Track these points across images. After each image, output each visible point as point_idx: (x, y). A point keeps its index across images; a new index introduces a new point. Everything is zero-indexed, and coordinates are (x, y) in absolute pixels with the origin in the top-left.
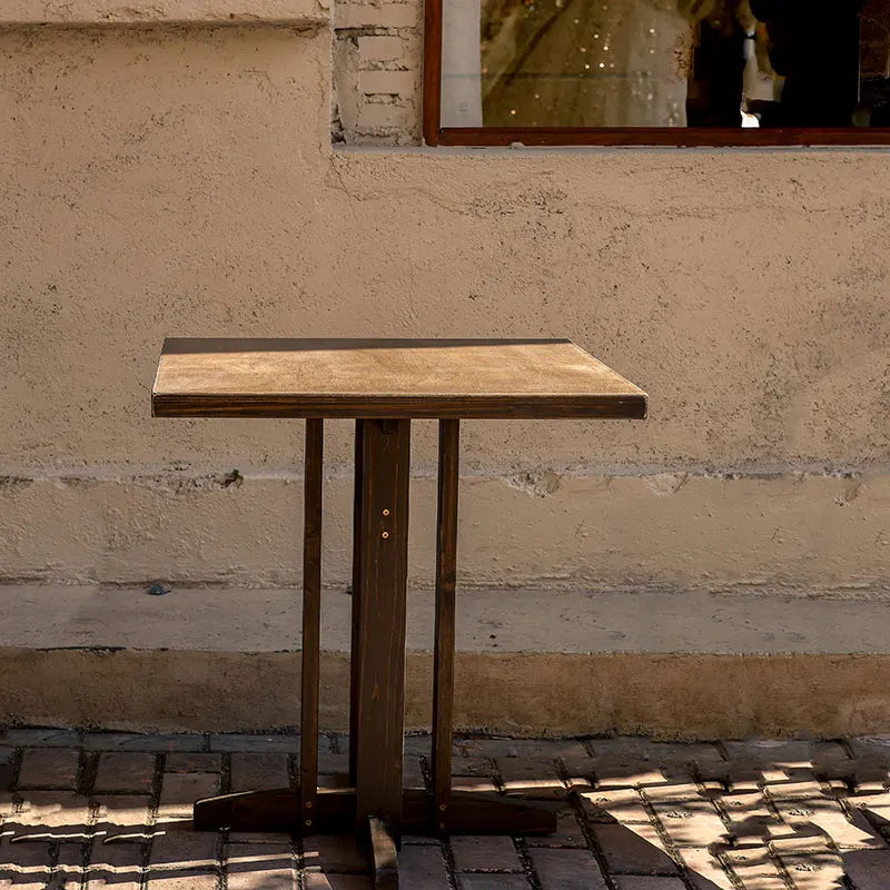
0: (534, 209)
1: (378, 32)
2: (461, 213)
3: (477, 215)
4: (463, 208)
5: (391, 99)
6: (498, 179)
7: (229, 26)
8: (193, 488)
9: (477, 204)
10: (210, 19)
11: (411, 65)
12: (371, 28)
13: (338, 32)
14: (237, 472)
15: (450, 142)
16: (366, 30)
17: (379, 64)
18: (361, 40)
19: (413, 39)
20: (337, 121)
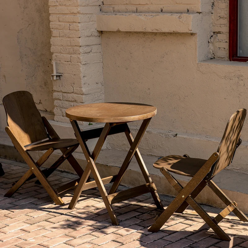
0: (237, 79)
1: (221, 33)
2: (223, 79)
3: (226, 79)
4: (223, 77)
5: (224, 49)
6: (229, 71)
7: (174, 33)
8: (168, 137)
9: (225, 77)
10: (170, 32)
11: (228, 41)
12: (220, 32)
13: (214, 33)
14: (177, 134)
15: (234, 60)
16: (219, 33)
17: (221, 41)
18: (218, 35)
19: (228, 35)
20: (214, 54)
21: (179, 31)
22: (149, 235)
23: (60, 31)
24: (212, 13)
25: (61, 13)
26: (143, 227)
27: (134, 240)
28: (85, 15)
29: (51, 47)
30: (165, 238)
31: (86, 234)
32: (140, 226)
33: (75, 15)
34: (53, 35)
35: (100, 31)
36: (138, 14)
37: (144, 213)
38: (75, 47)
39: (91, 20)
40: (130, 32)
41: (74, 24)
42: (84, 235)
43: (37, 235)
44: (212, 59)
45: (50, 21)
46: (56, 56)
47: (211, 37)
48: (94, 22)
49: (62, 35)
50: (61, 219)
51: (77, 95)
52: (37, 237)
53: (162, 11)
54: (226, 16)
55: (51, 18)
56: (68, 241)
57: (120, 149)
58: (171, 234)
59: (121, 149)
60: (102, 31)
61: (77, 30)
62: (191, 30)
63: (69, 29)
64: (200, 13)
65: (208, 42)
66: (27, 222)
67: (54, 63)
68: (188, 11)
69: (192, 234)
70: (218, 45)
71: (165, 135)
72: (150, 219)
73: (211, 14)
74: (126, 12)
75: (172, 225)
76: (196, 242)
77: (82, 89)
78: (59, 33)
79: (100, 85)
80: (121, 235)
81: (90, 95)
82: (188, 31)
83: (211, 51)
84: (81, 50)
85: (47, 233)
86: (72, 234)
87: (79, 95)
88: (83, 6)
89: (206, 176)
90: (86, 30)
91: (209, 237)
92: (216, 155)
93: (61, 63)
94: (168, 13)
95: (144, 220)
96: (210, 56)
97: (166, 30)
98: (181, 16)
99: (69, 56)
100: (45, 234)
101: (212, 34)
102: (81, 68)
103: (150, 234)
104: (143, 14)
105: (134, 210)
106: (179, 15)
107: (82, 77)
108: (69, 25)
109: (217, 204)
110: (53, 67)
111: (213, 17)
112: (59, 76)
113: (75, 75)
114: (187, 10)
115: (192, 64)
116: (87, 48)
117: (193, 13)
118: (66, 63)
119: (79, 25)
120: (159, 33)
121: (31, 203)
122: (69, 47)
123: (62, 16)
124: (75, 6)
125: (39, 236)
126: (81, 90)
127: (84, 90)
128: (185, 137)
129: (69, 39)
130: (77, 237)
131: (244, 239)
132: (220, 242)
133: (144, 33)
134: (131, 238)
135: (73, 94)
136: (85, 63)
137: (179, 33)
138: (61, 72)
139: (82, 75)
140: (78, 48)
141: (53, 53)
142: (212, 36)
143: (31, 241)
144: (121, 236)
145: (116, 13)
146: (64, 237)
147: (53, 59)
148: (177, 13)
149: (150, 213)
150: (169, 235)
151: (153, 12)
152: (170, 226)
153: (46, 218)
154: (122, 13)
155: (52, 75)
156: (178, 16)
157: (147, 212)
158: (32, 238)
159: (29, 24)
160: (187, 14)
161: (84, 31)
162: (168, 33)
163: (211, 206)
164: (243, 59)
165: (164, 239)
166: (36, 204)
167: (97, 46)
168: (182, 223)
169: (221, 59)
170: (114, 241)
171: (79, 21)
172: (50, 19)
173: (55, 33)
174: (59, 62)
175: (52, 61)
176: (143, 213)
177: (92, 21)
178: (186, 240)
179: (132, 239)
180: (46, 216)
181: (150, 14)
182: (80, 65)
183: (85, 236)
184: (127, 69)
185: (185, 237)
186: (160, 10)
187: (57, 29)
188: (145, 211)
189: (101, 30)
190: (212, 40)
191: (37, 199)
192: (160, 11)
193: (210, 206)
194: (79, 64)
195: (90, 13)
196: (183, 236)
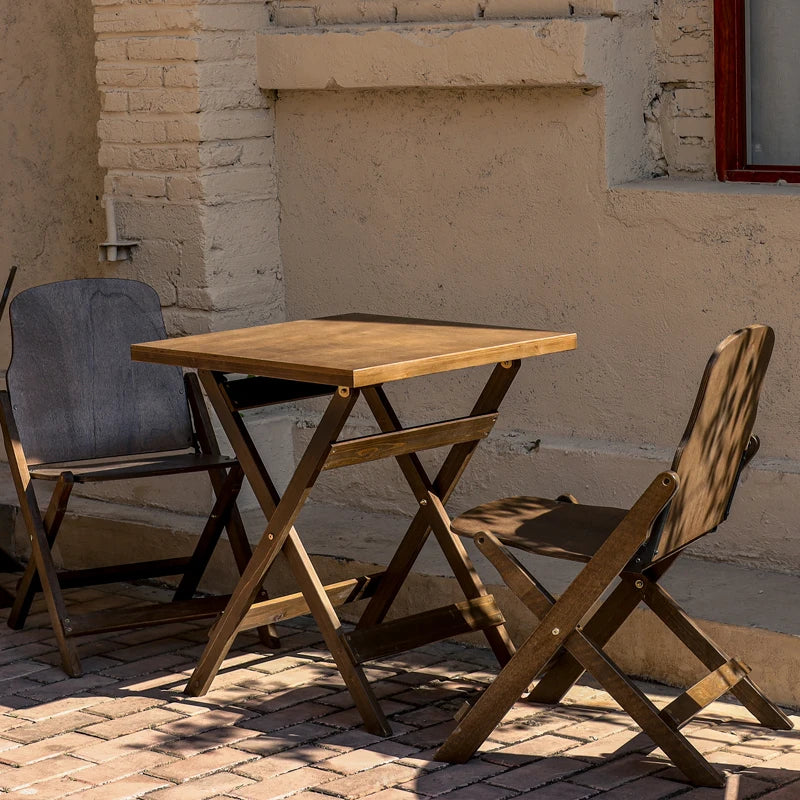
0: (744, 240)
1: (689, 85)
2: (695, 240)
3: (705, 242)
4: (695, 236)
5: (699, 141)
6: (717, 213)
7: (523, 88)
8: (508, 451)
9: (704, 233)
10: (510, 83)
11: (712, 113)
12: (684, 82)
13: (664, 85)
14: (539, 441)
15: (734, 178)
16: (681, 84)
17: (689, 112)
18: (677, 92)
19: (713, 91)
20: (663, 158)
21: (542, 81)
22: (437, 770)
23: (131, 91)
24: (655, 18)
25: (136, 29)
26: (417, 747)
27: (386, 788)
28: (218, 34)
29: (102, 150)
30: (493, 781)
31: (219, 772)
32: (406, 744)
33: (182, 35)
34: (107, 107)
35: (272, 90)
36: (399, 27)
37: (424, 706)
38: (183, 146)
39: (239, 52)
40: (373, 91)
41: (181, 65)
42: (208, 775)
43: (45, 773)
44: (658, 175)
45: (96, 60)
46: (117, 179)
47: (655, 99)
48: (246, 61)
49: (137, 106)
50: (131, 725)
51: (190, 314)
52: (44, 780)
53: (482, 14)
54: (704, 27)
55: (99, 49)
56: (155, 791)
57: (339, 501)
58: (515, 767)
59: (344, 501)
60: (276, 91)
61: (189, 84)
62: (583, 75)
63: (163, 85)
64: (612, 16)
65: (645, 119)
66: (9, 735)
67: (108, 203)
68: (572, 12)
69: (589, 769)
70: (676, 127)
71: (498, 446)
72: (441, 723)
73: (652, 22)
74: (358, 23)
75: (520, 742)
76: (602, 792)
77: (208, 290)
78: (128, 99)
79: (268, 280)
80: (341, 773)
81: (236, 313)
82: (570, 78)
83: (656, 150)
84: (204, 155)
85: (80, 769)
86: (167, 770)
87: (196, 314)
88: (210, 4)
89: (635, 557)
90: (221, 85)
91: (650, 774)
92: (666, 482)
93: (135, 202)
94: (503, 19)
95: (421, 728)
96: (651, 167)
97: (498, 78)
98: (548, 27)
99: (163, 176)
100: (73, 771)
101: (659, 90)
102: (203, 219)
103: (442, 768)
104: (417, 26)
105: (388, 696)
106: (539, 24)
107: (206, 250)
108: (160, 69)
109: (680, 673)
110: (106, 223)
111: (659, 33)
112: (128, 248)
113: (182, 243)
114: (568, 9)
115: (589, 194)
116: (225, 148)
117: (589, 15)
118: (152, 201)
119: (197, 68)
120: (471, 88)
121: (27, 678)
122: (164, 147)
123: (136, 40)
124: (182, 5)
125: (50, 778)
126: (205, 296)
127: (215, 293)
128: (567, 449)
129: (162, 119)
130: (187, 780)
131: (773, 781)
132: (688, 790)
133: (422, 93)
134: (372, 782)
135: (175, 311)
136: (218, 200)
137: (542, 87)
138: (135, 235)
139: (206, 242)
140: (193, 147)
141: (107, 169)
142: (657, 98)
143: (22, 792)
144: (340, 776)
145: (323, 27)
146: (138, 781)
147: (108, 188)
148: (534, 18)
149: (445, 706)
150: (506, 771)
151: (449, 18)
152: (512, 745)
153: (78, 723)
154: (345, 27)
155: (101, 246)
156: (537, 29)
157: (432, 703)
158: (28, 785)
159: (25, 77)
160: (569, 21)
161: (213, 89)
162: (505, 89)
163: (660, 684)
164: (767, 175)
165: (489, 784)
166: (44, 682)
167: (261, 141)
168: (556, 735)
169: (690, 174)
170: (313, 790)
171: (197, 56)
172: (97, 53)
173: (113, 99)
174: (126, 199)
175: (104, 197)
176: (418, 707)
177: (240, 57)
178: (570, 786)
179: (378, 784)
180: (77, 718)
181: (442, 26)
182: (200, 206)
183: (215, 776)
184: (363, 220)
185: (565, 777)
186: (475, 12)
187: (120, 84)
188: (424, 700)
189: (271, 88)
190: (657, 112)
191: (48, 667)
192: (476, 17)
193: (655, 682)
194: (198, 202)
195: (235, 27)
196: (559, 775)
